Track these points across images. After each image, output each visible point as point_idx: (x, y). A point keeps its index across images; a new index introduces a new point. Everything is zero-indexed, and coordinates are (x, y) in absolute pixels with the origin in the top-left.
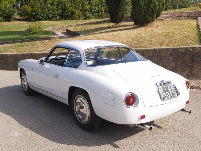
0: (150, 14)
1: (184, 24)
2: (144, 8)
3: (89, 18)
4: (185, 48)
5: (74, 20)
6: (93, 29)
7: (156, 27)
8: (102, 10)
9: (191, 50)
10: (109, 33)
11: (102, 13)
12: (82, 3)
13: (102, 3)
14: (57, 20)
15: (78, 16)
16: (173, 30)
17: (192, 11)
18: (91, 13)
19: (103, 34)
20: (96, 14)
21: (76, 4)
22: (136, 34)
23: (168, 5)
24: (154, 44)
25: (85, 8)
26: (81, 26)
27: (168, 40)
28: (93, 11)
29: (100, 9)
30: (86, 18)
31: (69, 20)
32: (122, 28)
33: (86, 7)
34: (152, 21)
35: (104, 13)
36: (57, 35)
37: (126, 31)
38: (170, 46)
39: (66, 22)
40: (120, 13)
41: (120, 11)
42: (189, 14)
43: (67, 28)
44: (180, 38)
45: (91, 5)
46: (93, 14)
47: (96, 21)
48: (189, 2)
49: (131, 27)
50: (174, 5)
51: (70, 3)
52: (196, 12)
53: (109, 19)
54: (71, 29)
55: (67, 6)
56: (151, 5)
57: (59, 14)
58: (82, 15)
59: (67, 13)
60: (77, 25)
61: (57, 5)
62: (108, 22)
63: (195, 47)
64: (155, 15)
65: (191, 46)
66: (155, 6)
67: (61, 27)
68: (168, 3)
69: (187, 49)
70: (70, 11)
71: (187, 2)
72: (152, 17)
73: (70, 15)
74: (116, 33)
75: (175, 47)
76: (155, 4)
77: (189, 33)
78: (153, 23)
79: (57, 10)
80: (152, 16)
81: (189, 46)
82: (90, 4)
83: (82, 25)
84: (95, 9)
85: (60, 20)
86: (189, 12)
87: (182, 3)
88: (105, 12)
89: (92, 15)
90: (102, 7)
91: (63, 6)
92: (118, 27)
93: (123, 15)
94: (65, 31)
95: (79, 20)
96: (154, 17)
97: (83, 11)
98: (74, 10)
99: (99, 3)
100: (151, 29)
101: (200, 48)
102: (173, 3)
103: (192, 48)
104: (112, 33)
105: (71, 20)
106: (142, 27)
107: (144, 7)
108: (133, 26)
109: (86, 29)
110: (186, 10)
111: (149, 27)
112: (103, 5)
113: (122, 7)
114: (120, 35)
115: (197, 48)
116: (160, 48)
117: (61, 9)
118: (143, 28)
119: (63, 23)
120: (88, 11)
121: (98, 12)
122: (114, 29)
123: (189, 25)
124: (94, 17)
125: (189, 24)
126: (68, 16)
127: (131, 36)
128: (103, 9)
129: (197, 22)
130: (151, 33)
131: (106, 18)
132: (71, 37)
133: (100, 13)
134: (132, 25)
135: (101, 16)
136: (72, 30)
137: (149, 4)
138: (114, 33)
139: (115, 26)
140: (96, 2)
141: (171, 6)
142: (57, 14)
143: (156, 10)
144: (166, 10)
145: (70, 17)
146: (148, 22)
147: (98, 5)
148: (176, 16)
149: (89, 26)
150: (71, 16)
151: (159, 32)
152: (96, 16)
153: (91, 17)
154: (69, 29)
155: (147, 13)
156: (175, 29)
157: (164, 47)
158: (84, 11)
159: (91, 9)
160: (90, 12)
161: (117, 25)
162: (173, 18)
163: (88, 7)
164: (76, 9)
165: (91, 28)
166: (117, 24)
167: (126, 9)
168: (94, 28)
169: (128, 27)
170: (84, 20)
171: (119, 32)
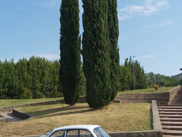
0: (105, 97)
1: (138, 108)
2: (98, 92)
3: (40, 97)
4: (137, 133)
5: (21, 99)
6: (44, 111)
7: (111, 111)
8: (54, 89)
9: (143, 135)
10: (63, 116)
11: (54, 92)
12: (32, 81)
13: (55, 82)
14: (2, 99)
15: (26, 95)
16: (127, 114)
17: (148, 93)
18: (42, 92)
19: (57, 117)
20: (48, 93)
21: (25, 82)
22: (91, 118)
23: (124, 85)
24: (109, 128)
25: (36, 87)
26: (31, 107)
27: (122, 125)
28: (44, 89)
29: (52, 88)
30: (35, 97)
31: (16, 99)
32: (76, 110)
33: (37, 85)
34: (107, 104)
35: (56, 91)
36: (3, 117)
37: (81, 114)
38: (124, 131)
39: (12, 101)
40: (75, 94)
41: (75, 93)
42: (145, 96)
43: (14, 109)
44: (134, 123)
45: (43, 83)
46: (45, 92)
47: (48, 101)
48: (146, 83)
49: (86, 109)
50: (131, 85)
51: (18, 80)
52: (152, 94)
53: (63, 98)
54: (19, 110)
55: (15, 84)
56: (105, 89)
57: (5, 92)
58: (32, 94)
59: (14, 91)
60: (26, 105)
61: (3, 83)
62: (61, 102)
63: (146, 132)
64: (110, 99)
65: (143, 131)
66: (108, 90)
67: (6, 108)
68: (125, 83)
69: (139, 134)
70: (18, 89)
71: (144, 83)
72: (106, 101)
73: (17, 93)
74: (71, 115)
75: (128, 132)
76: (108, 88)
77: (142, 117)
78: (108, 106)
79: (3, 88)
80: (106, 99)
81: (141, 131)
82: (41, 82)
83: (32, 105)
84: (47, 87)
85: (5, 98)
86: (145, 94)
87: (139, 83)
88: (58, 90)
89: (43, 94)
90: (54, 86)
91: (11, 84)
92: (72, 109)
93: (78, 96)
94: (12, 112)
95: (28, 100)
96: (108, 100)
97: (33, 89)
98: (23, 88)
99: (51, 81)
100: (106, 113)
101: (151, 133)
102: (129, 83)
103: (144, 133)
104: (66, 116)
105: (18, 98)
106: (97, 109)
107: (98, 90)
108: (88, 109)
109: (37, 110)
110: (142, 92)
111: (104, 110)
112: (56, 83)
113: (76, 88)
114: (74, 118)
115: (148, 133)
116: (114, 133)
117: (7, 87)
118: (98, 111)
119: (9, 103)
120: (39, 89)
121: (50, 91)
122: (68, 111)
123: (143, 109)
124: (45, 96)
125: (143, 107)
126: (15, 95)
127: (86, 120)
128: (56, 87)
129: (151, 106)
130: (107, 117)
131: (59, 97)
132: (21, 120)
133: (53, 92)
134: (87, 107)
135: (53, 96)
136: (21, 112)
137: (103, 88)
138: (69, 115)
139: (69, 107)
140: (48, 80)
141: (128, 86)
142: (3, 92)
143: (110, 94)
144: (123, 90)
145: (17, 96)
146: (103, 105)
147: (50, 83)
148: (133, 97)
149: (40, 106)
150: (19, 95)
151: (114, 116)
152: (48, 95)
153: (42, 96)
154: (16, 110)
155: (101, 97)
156: (130, 112)
157: (118, 132)
158: (35, 89)
159: (42, 87)
160: (41, 90)
161: (71, 107)
162: (129, 99)
163: (39, 85)
164: (25, 87)
165: (43, 109)
166: (71, 105)
167: (81, 88)
168: (46, 109)
169: (83, 109)
170: (33, 100)
171: (74, 115)
